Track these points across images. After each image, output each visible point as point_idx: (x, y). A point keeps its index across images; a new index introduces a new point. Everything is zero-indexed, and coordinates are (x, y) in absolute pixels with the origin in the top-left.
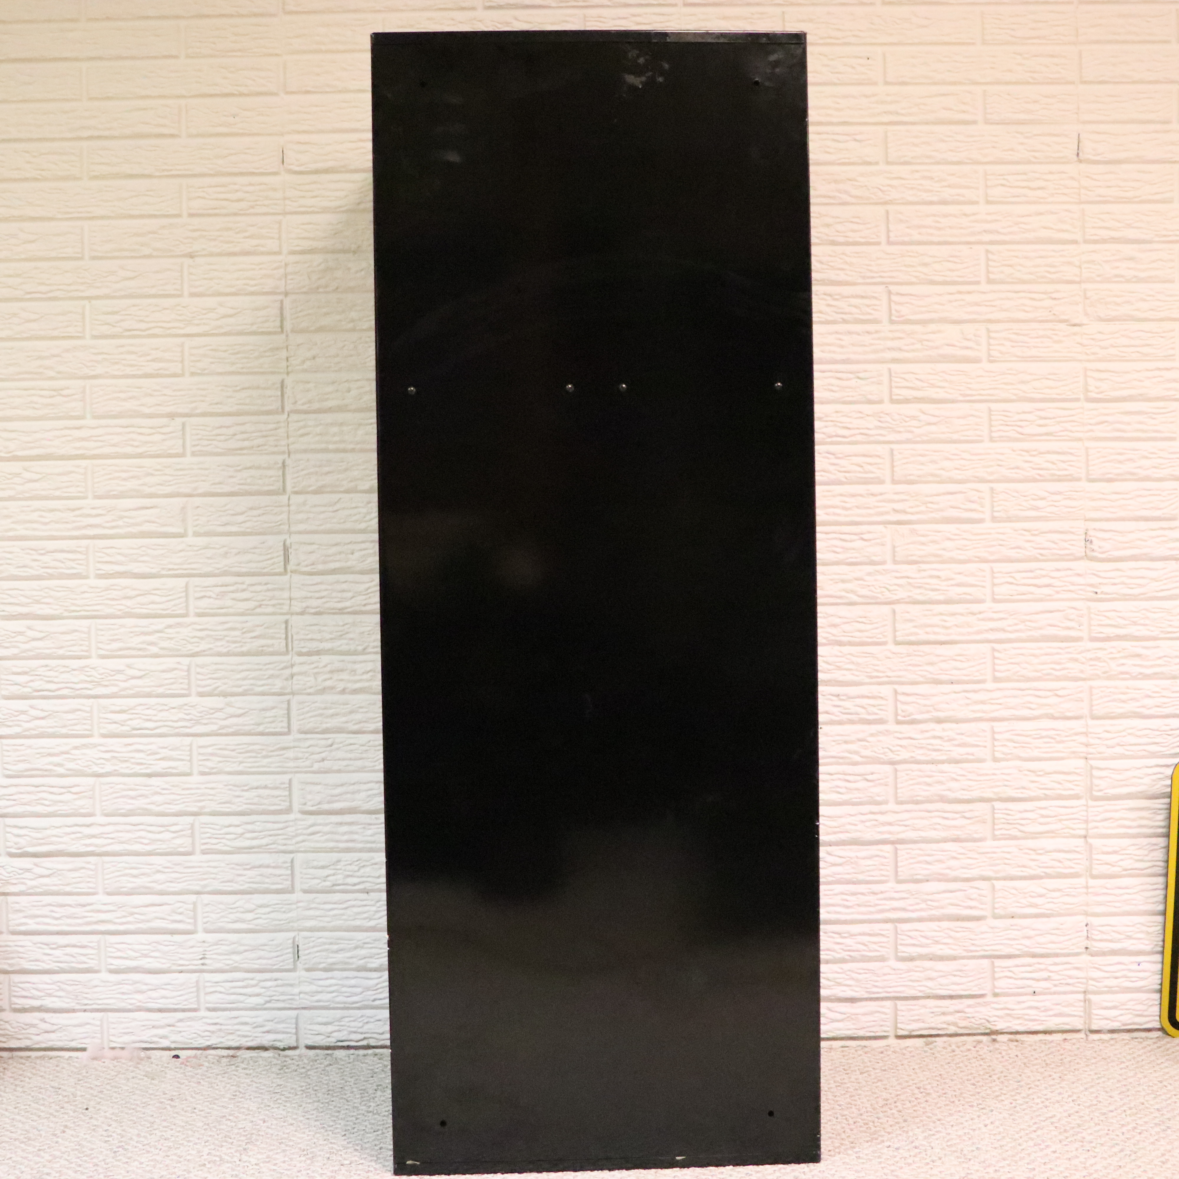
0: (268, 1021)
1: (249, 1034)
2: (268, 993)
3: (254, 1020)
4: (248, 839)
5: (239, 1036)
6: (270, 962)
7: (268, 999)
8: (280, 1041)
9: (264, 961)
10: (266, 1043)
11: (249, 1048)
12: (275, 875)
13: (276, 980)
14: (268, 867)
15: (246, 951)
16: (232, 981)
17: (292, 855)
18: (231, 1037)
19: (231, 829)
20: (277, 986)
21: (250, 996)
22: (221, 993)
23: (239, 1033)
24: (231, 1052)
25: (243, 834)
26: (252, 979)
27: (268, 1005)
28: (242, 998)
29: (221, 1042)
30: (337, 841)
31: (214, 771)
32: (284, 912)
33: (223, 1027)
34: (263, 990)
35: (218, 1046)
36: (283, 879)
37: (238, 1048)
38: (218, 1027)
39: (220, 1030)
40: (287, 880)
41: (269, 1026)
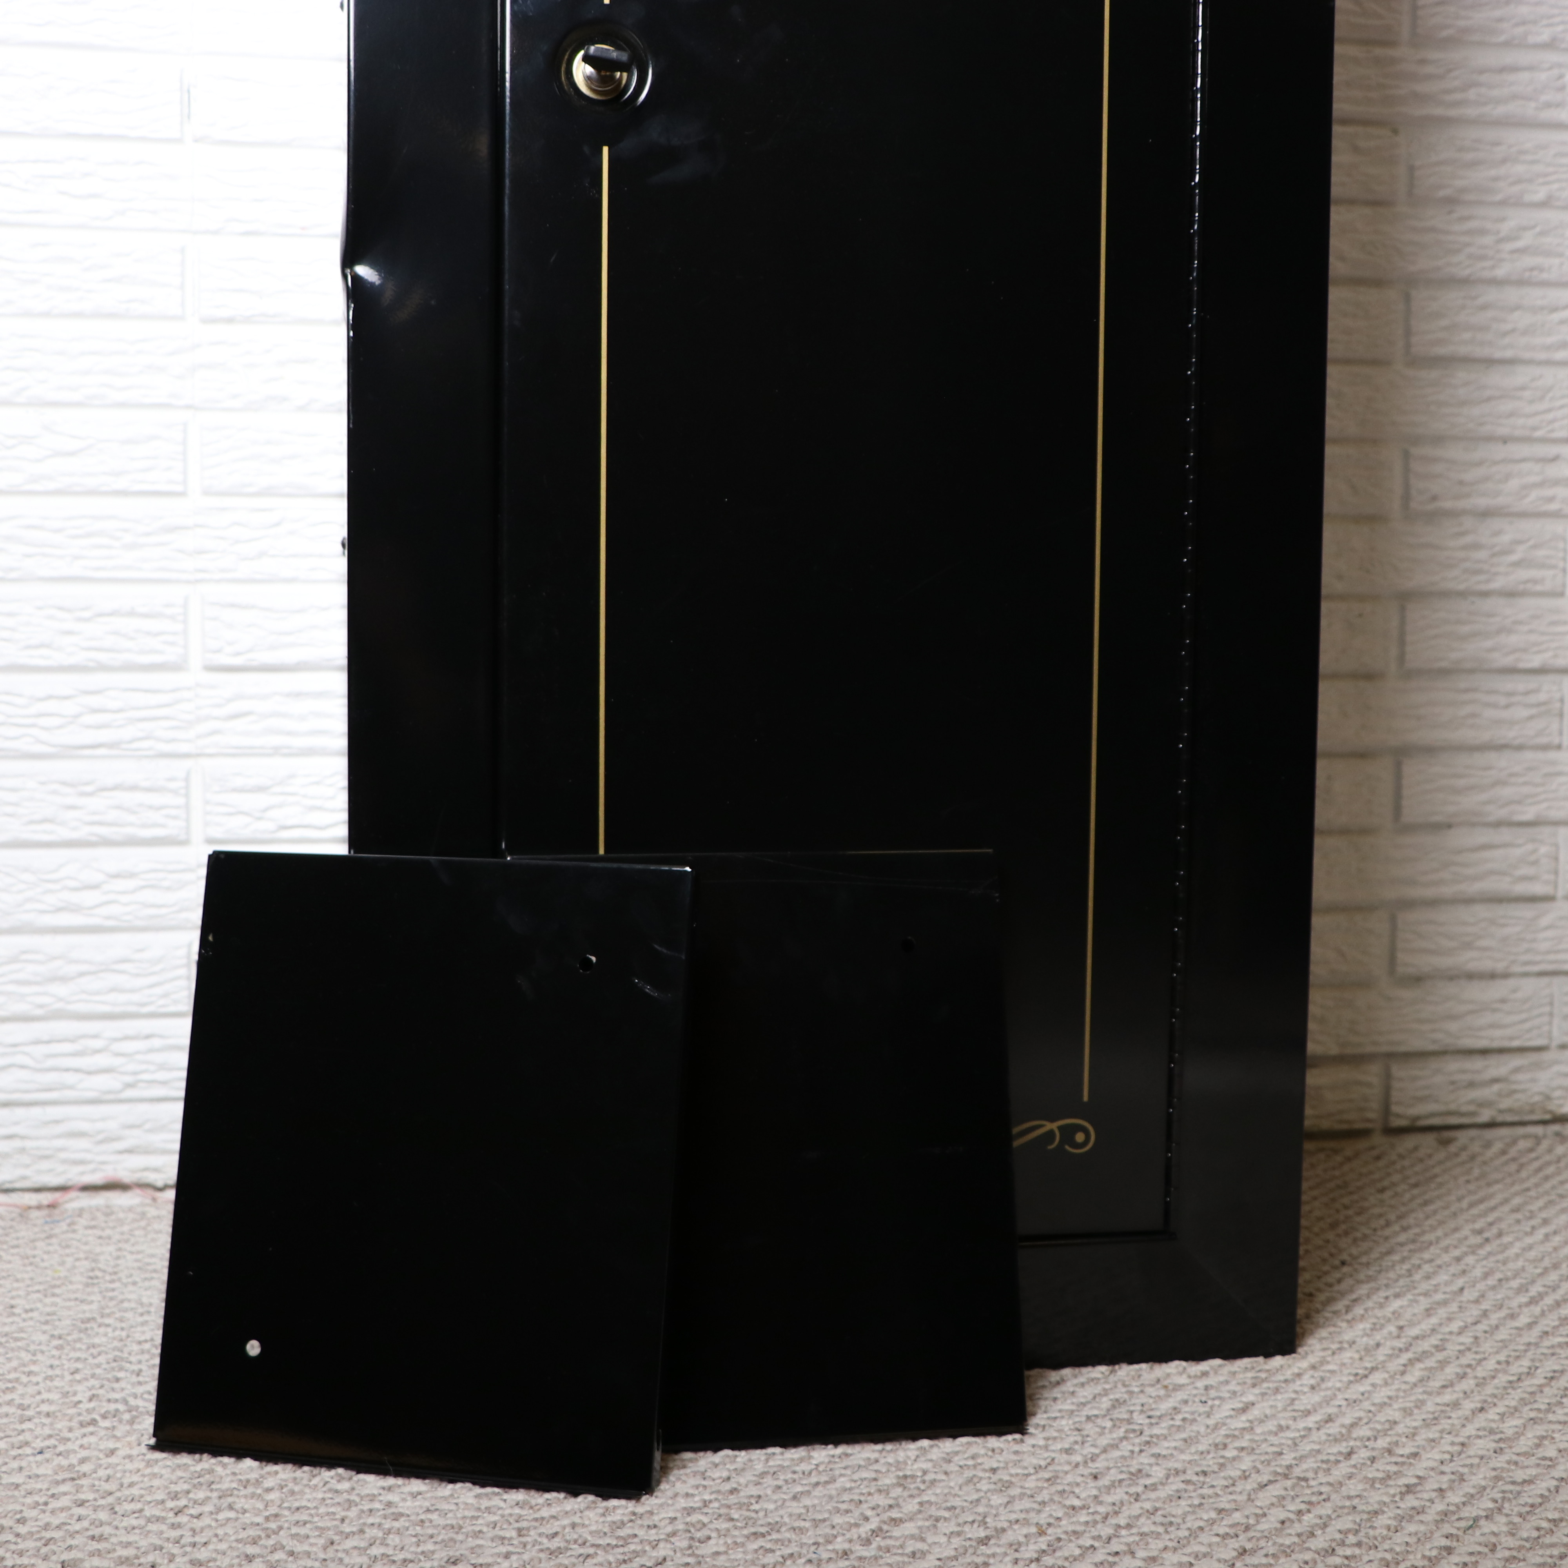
0: (131, 1127)
1: (88, 1157)
2: (131, 1067)
3: (99, 1125)
4: (89, 727)
5: (65, 1162)
6: (136, 997)
7: (129, 1079)
8: (156, 1170)
9: (122, 998)
10: (126, 1177)
11: (87, 1188)
12: (151, 807)
13: (148, 1037)
14: (134, 788)
15: (82, 974)
16: (48, 1042)
17: (188, 763)
18: (45, 1165)
19: (52, 706)
20: (151, 1051)
21: (89, 1073)
22: (23, 1067)
23: (63, 1155)
24: (46, 1198)
25: (77, 716)
26: (95, 1036)
27: (130, 1093)
28: (70, 1078)
29: (24, 1178)
30: (290, 733)
31: (13, 575)
32: (168, 889)
33: (28, 1144)
34: (117, 1061)
35: (18, 1185)
36: (168, 816)
37: (63, 1189)
38: (17, 1143)
39: (22, 1150)
40: (175, 818)
41: (134, 1138)
